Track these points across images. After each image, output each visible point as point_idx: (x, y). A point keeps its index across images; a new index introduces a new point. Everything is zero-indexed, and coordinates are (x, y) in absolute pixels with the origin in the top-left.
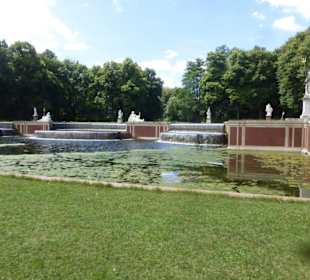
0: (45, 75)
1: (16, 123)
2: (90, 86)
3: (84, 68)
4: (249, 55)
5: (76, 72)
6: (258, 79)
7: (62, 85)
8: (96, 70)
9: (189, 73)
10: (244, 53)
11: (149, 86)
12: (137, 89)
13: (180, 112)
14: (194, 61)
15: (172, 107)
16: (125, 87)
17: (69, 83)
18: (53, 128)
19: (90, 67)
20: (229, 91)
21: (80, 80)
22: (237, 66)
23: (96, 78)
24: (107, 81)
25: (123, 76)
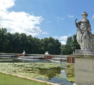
0: (28, 41)
1: (17, 54)
2: (40, 44)
3: (39, 39)
5: (37, 40)
7: (32, 44)
8: (42, 40)
9: (68, 41)
11: (57, 44)
12: (53, 45)
13: (65, 52)
16: (49, 45)
17: (35, 43)
19: (40, 39)
21: (38, 42)
23: (42, 42)
24: (44, 43)
25: (49, 42)
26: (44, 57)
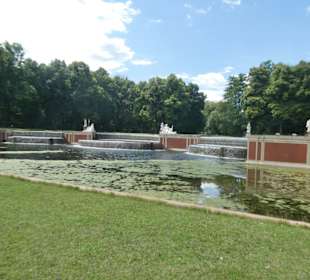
0: (96, 90)
1: (66, 133)
2: (137, 99)
3: (132, 83)
4: (293, 70)
5: (124, 87)
6: (303, 94)
7: (111, 99)
8: (142, 85)
9: (231, 88)
10: (288, 68)
11: (191, 100)
12: (179, 103)
13: (221, 126)
14: (237, 76)
15: (213, 121)
16: (167, 101)
17: (118, 97)
18: (96, 137)
19: (137, 83)
20: (271, 105)
21: (128, 94)
22: (280, 81)
23: (142, 92)
24: (151, 95)
25: (167, 91)
26: (158, 142)
